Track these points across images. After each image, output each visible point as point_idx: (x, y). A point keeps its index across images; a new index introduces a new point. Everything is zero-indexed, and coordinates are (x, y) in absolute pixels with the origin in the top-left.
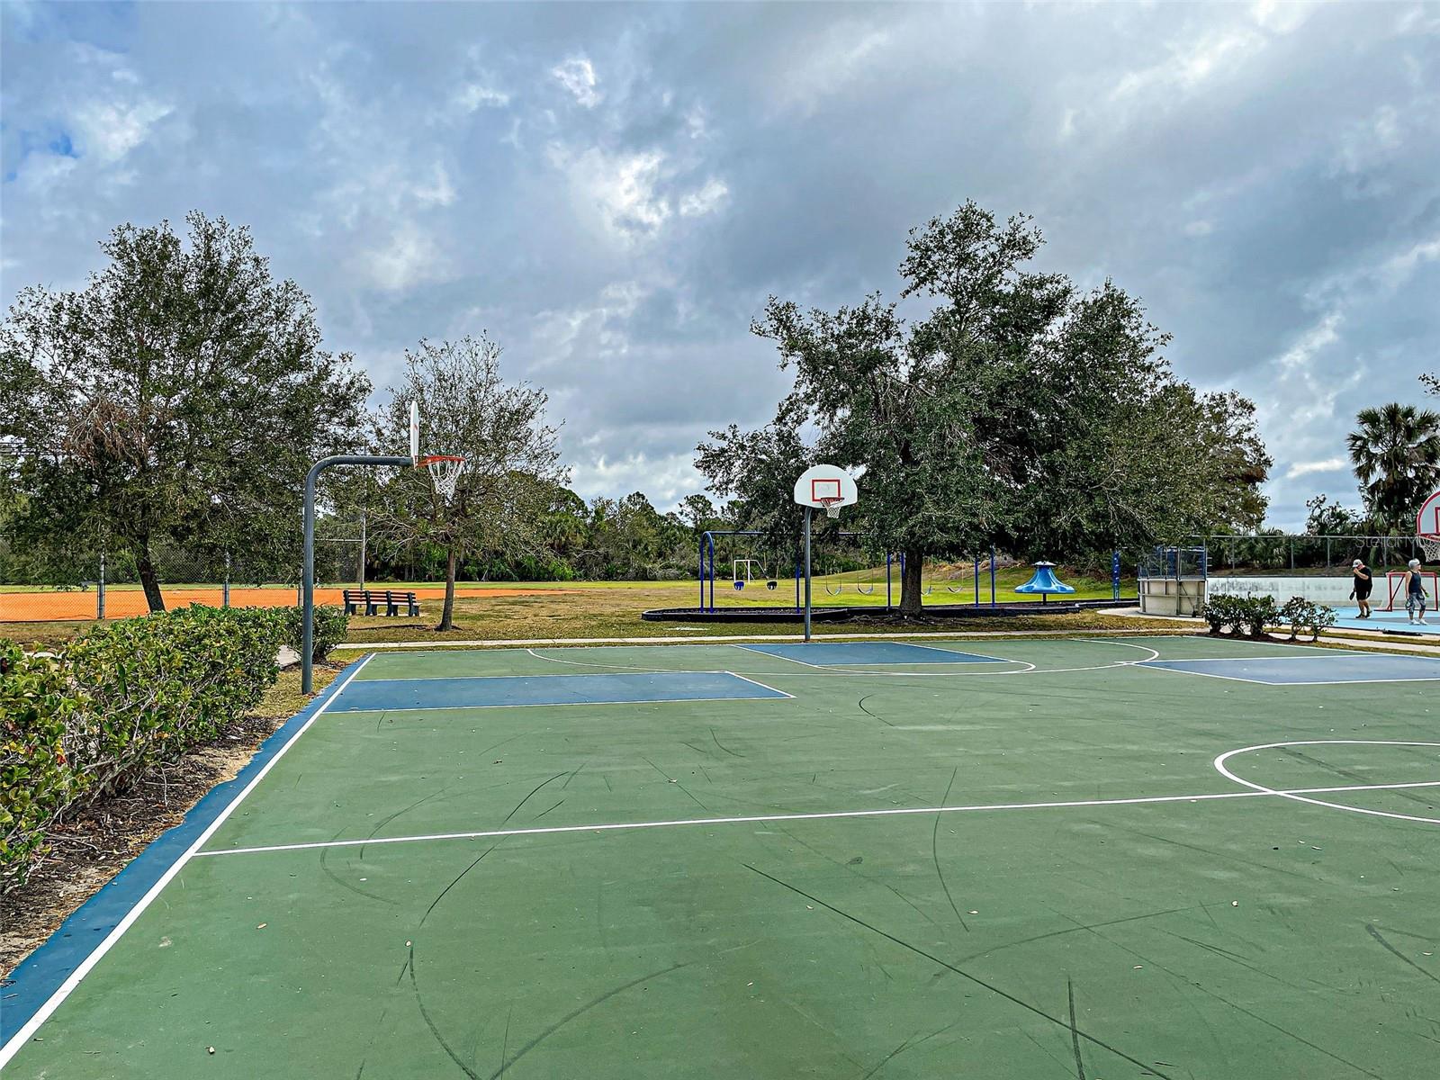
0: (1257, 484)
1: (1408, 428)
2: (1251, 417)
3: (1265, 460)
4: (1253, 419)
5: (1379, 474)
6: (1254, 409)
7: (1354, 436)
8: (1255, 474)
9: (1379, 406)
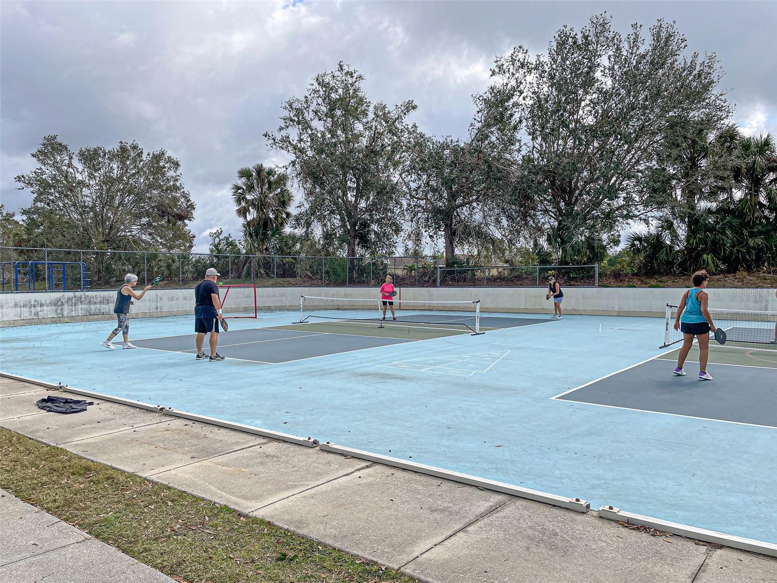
0: (186, 221)
1: (270, 183)
2: (177, 172)
3: (190, 205)
4: (178, 173)
5: (252, 215)
6: (179, 165)
7: (236, 186)
8: (183, 213)
9: (251, 166)
